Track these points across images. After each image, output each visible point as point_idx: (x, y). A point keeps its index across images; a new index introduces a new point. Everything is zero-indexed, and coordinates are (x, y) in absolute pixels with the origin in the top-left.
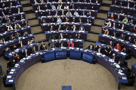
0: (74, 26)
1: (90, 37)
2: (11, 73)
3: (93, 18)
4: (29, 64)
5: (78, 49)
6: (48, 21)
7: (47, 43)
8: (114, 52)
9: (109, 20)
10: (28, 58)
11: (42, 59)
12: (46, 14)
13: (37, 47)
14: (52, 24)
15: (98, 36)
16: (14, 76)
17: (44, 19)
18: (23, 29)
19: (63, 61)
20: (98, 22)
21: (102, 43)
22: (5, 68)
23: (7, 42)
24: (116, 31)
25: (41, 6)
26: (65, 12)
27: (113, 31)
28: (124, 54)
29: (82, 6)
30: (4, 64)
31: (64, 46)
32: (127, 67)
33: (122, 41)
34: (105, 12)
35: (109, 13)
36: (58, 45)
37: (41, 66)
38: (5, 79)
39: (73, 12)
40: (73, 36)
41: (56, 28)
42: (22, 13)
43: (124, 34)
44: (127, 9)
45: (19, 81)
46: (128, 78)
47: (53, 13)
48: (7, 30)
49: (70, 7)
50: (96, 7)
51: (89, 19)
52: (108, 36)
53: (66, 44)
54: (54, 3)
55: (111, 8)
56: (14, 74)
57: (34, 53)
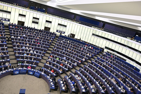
0: (33, 58)
1: (40, 64)
3: (43, 55)
4: (4, 75)
5: (33, 70)
6: (19, 53)
7: (17, 65)
8: (50, 73)
9: (50, 57)
10: (4, 72)
11: (12, 73)
12: (19, 50)
14: (21, 55)
15: (44, 64)
18: (4, 56)
20: (45, 58)
21: (45, 68)
25: (17, 45)
27: (51, 63)
29: (39, 49)
32: (55, 81)
33: (55, 68)
34: (49, 53)
35: (51, 54)
36: (22, 66)
37: (10, 77)
39: (33, 51)
40: (32, 63)
41: (23, 57)
43: (56, 65)
44: (59, 54)
46: (55, 86)
49: (32, 48)
50: (45, 51)
51: (41, 55)
52: (49, 65)
54: (24, 45)
55: (52, 52)
57: (8, 69)
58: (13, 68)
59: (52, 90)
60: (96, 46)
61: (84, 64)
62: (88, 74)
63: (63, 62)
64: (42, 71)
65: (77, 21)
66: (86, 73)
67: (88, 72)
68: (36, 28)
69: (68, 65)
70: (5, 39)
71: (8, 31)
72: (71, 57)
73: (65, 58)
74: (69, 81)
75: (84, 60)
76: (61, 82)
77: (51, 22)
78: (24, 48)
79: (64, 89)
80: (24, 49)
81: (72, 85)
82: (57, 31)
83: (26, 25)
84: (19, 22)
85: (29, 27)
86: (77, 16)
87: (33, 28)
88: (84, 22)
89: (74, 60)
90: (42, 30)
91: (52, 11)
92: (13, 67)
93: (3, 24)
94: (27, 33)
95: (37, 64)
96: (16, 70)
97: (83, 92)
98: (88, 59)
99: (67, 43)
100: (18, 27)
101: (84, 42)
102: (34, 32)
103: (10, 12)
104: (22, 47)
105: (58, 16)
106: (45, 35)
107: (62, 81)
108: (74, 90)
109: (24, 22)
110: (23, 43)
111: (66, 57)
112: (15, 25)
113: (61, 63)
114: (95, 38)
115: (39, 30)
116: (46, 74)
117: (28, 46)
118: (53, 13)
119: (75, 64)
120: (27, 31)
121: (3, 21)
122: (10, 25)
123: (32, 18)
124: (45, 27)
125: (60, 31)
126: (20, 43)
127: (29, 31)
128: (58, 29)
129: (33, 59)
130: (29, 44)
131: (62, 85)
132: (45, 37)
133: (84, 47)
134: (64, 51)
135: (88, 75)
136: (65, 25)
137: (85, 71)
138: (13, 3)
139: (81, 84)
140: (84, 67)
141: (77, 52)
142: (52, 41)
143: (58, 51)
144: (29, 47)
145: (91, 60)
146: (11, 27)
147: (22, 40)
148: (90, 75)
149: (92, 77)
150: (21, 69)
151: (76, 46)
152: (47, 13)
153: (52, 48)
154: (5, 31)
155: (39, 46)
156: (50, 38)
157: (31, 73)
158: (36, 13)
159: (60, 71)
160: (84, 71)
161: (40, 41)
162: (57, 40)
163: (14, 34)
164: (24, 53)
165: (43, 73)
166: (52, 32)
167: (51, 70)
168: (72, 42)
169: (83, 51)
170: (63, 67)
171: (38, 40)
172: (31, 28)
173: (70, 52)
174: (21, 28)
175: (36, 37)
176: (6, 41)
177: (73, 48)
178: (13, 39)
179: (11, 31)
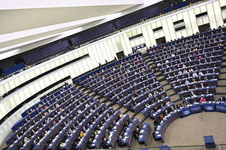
0: (202, 84)
1: (219, 90)
2: (158, 129)
3: (217, 74)
4: (171, 120)
5: (210, 102)
6: (177, 84)
7: (181, 101)
10: (169, 115)
11: (181, 115)
12: (175, 79)
13: (173, 106)
14: (182, 86)
16: (161, 132)
17: (174, 83)
18: (160, 94)
19: (199, 114)
20: (223, 76)
22: (152, 126)
23: (150, 106)
25: (170, 73)
26: (191, 74)
29: (205, 66)
30: (151, 122)
31: (197, 101)
36: (191, 101)
37: (180, 121)
38: (154, 134)
40: (204, 92)
41: (185, 88)
42: (157, 82)
45: (165, 135)
47: (180, 77)
48: (148, 97)
49: (194, 70)
50: (218, 65)
53: (198, 100)
54: (179, 69)
56: (160, 130)
58: (178, 108)
68: (185, 36)
70: (151, 72)
71: (150, 59)
77: (205, 14)
78: (180, 73)
80: (182, 75)
83: (168, 40)
84: (157, 40)
85: (173, 40)
87: (180, 38)
90: (195, 34)
92: (177, 105)
93: (140, 54)
94: (176, 50)
96: (184, 110)
100: (159, 48)
102: (184, 44)
103: (141, 35)
104: (177, 73)
106: (205, 39)
109: (164, 37)
110: (177, 67)
112: (155, 48)
115: (190, 37)
117: (186, 69)
120: (174, 48)
121: (139, 50)
122: (148, 51)
123: (173, 24)
124: (200, 27)
126: (172, 69)
127: (176, 46)
129: (202, 86)
130: (185, 64)
132: (207, 42)
142: (222, 43)
144: (188, 70)
146: (151, 52)
147: (174, 63)
150: (191, 105)
152: (192, 3)
154: (146, 61)
155: (203, 61)
156: (218, 40)
157: (210, 108)
158: (175, 13)
161: (201, 52)
163: (159, 59)
164: (185, 81)
166: (216, 28)
171: (197, 53)
172: (177, 41)
174: (165, 48)
175: (192, 50)
176: (153, 74)
178: (160, 67)
179: (153, 57)
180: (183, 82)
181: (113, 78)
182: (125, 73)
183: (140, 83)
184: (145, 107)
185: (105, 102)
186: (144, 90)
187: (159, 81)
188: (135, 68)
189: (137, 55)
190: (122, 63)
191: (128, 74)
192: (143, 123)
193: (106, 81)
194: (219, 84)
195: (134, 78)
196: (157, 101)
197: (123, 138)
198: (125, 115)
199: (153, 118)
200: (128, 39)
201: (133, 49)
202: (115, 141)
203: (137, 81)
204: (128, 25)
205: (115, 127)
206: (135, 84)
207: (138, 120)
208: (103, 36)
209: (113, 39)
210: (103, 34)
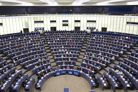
0: (69, 59)
1: (77, 63)
2: (39, 82)
3: (78, 55)
4: (48, 77)
5: (71, 69)
6: (57, 56)
7: (56, 67)
8: (89, 71)
9: (86, 55)
10: (48, 74)
11: (55, 75)
12: (56, 53)
13: (52, 69)
14: (59, 58)
15: (81, 63)
16: (41, 84)
17: (55, 55)
19: (64, 75)
20: (80, 57)
21: (83, 66)
22: (36, 80)
23: (38, 67)
24: (89, 61)
25: (54, 49)
26: (65, 52)
27: (88, 60)
28: (93, 72)
29: (73, 49)
30: (36, 77)
33: (92, 65)
34: (84, 52)
35: (85, 52)
36: (62, 68)
37: (54, 78)
38: (36, 85)
39: (69, 52)
40: (70, 63)
41: (61, 59)
42: (45, 53)
43: (93, 62)
44: (93, 50)
45: (43, 86)
46: (96, 83)
47: (59, 53)
48: (38, 61)
49: (67, 50)
50: (79, 50)
51: (76, 55)
52: (85, 63)
53: (66, 67)
54: (60, 48)
55: (86, 50)
56: (41, 82)
57: (51, 72)
58: (54, 70)
59: (93, 87)
60: (134, 35)
61: (123, 57)
62: (130, 67)
63: (99, 58)
64: (80, 69)
65: (106, 13)
66: (127, 66)
67: (129, 65)
68: (67, 30)
69: (105, 60)
70: (43, 46)
72: (107, 51)
73: (100, 54)
74: (110, 76)
75: (122, 52)
76: (102, 79)
77: (79, 21)
78: (60, 50)
79: (106, 85)
80: (60, 52)
81: (114, 80)
82: (87, 28)
83: (58, 29)
84: (51, 28)
85: (60, 30)
86: (105, 8)
87: (64, 30)
88: (114, 12)
89: (111, 55)
90: (72, 30)
91: (78, 10)
92: (54, 69)
93: (39, 33)
94: (61, 36)
95: (74, 64)
96: (57, 72)
97: (128, 87)
98: (127, 51)
99: (100, 38)
100: (51, 33)
101: (119, 33)
102: (65, 34)
103: (43, 22)
104: (58, 50)
105: (85, 13)
106: (76, 35)
107: (102, 77)
108: (116, 85)
109: (56, 27)
111: (102, 52)
112: (49, 32)
113: (98, 59)
114: (131, 26)
115: (70, 31)
116: (85, 72)
117: (63, 49)
118: (80, 12)
119: (113, 58)
120: (60, 35)
121: (39, 31)
122: (45, 32)
123: (62, 21)
124: (75, 27)
125: (90, 28)
127: (61, 34)
128: (88, 26)
130: (63, 46)
131: (103, 81)
132: (77, 37)
133: (120, 38)
134: (98, 47)
135: (130, 69)
136: (94, 20)
137: (126, 65)
138: (43, 12)
139: (124, 79)
140: (124, 60)
141: (113, 45)
142: (84, 39)
143: (92, 48)
144: (64, 49)
145: (131, 52)
146: (46, 34)
148: (132, 68)
149: (135, 70)
150: (61, 70)
151: (111, 39)
152: (74, 13)
153: (86, 46)
154: (42, 38)
155: (73, 46)
156: (82, 37)
157: (71, 73)
158: (65, 16)
159: (98, 67)
160: (124, 64)
161: (73, 41)
162: (89, 38)
163: (50, 39)
164: (61, 55)
165: (81, 72)
166: (83, 30)
167: (88, 67)
168: (105, 36)
169: (118, 44)
170: (101, 63)
171: (71, 41)
172: (62, 31)
173: (105, 47)
174: (55, 33)
175: (69, 38)
176: (44, 48)
177: (107, 42)
178: (49, 44)
179: (47, 37)
180: (60, 56)
181: (17, 44)
182: (26, 43)
183: (34, 51)
184: (34, 67)
185: (7, 59)
186: (36, 56)
187: (47, 52)
188: (34, 41)
189: (37, 33)
190: (26, 36)
191: (28, 44)
192: (31, 77)
193: (11, 45)
194: (78, 60)
195: (32, 47)
196: (43, 65)
197: (14, 86)
198: (20, 71)
199: (38, 75)
200: (34, 22)
201: (35, 29)
202: (7, 88)
203: (33, 50)
204: (36, 13)
205: (10, 78)
206: (31, 51)
207: (28, 75)
208: (17, 14)
209: (23, 19)
210: (17, 13)
